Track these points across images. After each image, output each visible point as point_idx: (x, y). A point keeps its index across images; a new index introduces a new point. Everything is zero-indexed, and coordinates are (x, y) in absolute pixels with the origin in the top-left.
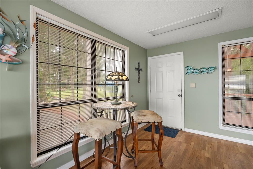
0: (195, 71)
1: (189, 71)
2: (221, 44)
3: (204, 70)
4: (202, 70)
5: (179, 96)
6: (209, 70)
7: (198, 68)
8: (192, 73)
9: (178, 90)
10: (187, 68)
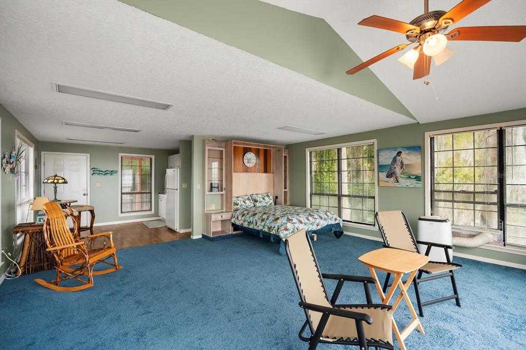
0: (101, 172)
1: (95, 172)
2: (121, 155)
3: (108, 172)
4: (107, 172)
5: (84, 195)
6: (112, 173)
7: (104, 170)
8: (98, 174)
9: (83, 190)
10: (94, 169)
